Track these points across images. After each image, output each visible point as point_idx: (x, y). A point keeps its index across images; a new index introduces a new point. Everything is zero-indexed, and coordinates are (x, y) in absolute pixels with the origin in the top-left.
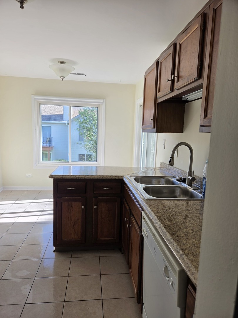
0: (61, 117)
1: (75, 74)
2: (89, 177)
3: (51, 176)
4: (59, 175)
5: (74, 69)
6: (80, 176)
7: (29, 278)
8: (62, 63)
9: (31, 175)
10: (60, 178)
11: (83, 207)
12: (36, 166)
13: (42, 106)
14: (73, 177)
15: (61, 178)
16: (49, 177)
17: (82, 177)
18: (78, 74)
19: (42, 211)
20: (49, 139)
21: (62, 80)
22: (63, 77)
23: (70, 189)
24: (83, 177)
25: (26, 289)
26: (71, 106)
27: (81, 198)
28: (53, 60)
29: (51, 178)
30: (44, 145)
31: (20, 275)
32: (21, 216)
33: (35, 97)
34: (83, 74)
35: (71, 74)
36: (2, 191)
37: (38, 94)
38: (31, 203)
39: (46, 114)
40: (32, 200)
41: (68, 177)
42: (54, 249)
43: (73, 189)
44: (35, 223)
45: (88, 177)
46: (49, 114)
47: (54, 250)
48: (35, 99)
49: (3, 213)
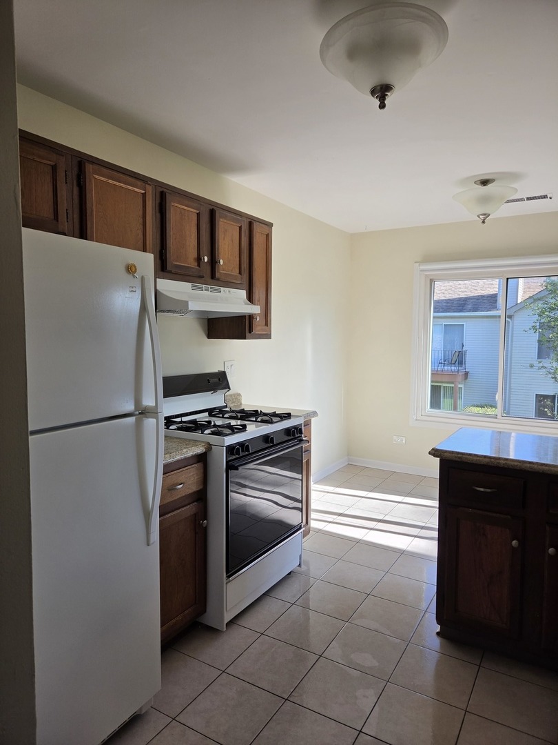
0: (491, 300)
1: (522, 200)
2: (536, 466)
3: (433, 452)
4: (453, 452)
5: (516, 190)
6: (508, 462)
7: (376, 675)
8: (485, 183)
9: (404, 439)
10: (454, 459)
11: (514, 543)
12: (416, 420)
13: (437, 284)
14: (487, 460)
15: (457, 459)
16: (429, 453)
17: (512, 463)
18: (529, 199)
19: (422, 528)
20: (457, 354)
21: (484, 222)
22: (485, 214)
23: (482, 489)
24: (516, 464)
25: (366, 698)
26: (508, 279)
27: (509, 517)
28: (464, 182)
29: (435, 456)
30: (446, 368)
31: (357, 662)
32: (376, 527)
33: (423, 267)
34: (545, 197)
35: (508, 201)
36: (344, 465)
37: (429, 259)
38: (399, 502)
39: (454, 297)
40: (403, 497)
41: (475, 458)
42: (438, 628)
43: (489, 490)
44: (402, 552)
45: (531, 465)
46: (463, 296)
47: (438, 630)
48: (422, 271)
49: (341, 512)
